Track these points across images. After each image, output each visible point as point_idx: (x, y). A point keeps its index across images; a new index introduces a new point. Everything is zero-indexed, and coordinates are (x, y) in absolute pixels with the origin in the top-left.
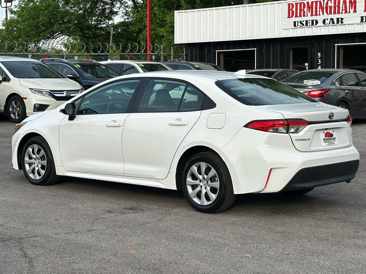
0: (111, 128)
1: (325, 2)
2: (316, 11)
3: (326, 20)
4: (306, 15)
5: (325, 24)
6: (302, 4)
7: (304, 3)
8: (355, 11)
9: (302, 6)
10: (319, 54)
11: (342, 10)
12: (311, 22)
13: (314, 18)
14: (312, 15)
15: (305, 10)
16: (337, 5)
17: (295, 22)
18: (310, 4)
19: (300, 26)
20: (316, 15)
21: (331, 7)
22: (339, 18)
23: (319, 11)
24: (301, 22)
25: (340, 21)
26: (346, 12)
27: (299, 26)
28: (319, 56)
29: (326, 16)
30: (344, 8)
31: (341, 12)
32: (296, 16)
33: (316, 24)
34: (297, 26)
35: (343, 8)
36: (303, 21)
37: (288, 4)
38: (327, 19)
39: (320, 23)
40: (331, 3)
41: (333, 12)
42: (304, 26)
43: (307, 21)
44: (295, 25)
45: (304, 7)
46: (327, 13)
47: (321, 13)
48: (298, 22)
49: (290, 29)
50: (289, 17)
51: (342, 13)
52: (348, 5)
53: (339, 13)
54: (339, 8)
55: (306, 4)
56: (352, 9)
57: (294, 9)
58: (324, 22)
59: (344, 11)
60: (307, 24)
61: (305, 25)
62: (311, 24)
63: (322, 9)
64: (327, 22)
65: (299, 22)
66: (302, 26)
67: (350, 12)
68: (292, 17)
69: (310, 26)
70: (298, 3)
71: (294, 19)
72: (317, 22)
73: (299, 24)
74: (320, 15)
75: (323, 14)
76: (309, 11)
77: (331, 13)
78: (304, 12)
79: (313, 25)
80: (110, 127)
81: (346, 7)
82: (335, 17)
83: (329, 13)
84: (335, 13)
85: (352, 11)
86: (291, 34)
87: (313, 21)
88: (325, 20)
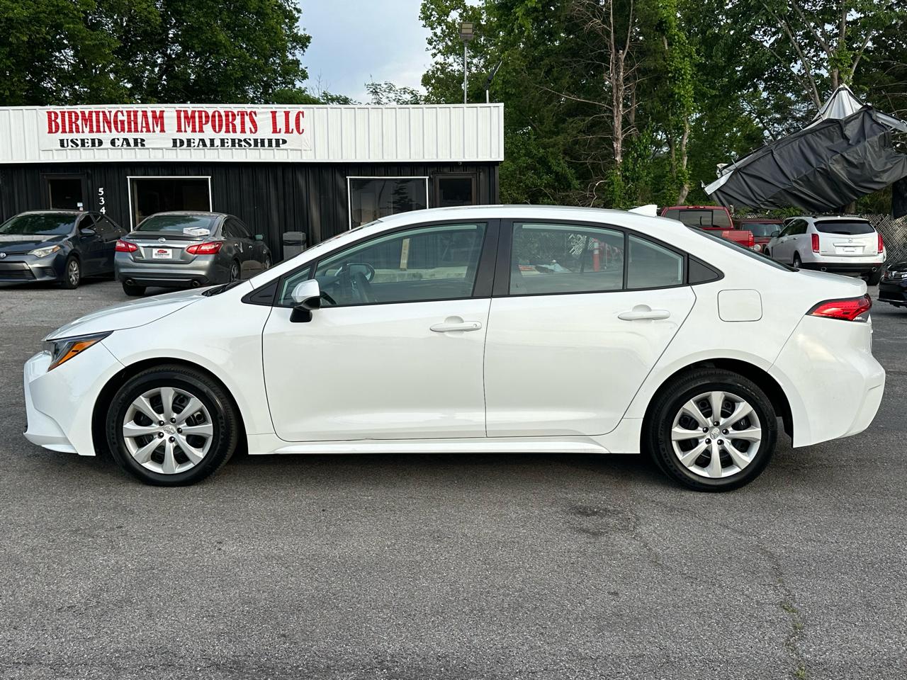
0: (447, 334)
1: (113, 114)
2: (98, 126)
3: (116, 140)
4: (81, 130)
5: (115, 146)
6: (73, 114)
7: (76, 113)
8: (162, 130)
9: (73, 117)
10: (101, 190)
11: (142, 127)
12: (90, 141)
13: (96, 136)
14: (91, 131)
15: (79, 122)
16: (132, 118)
17: (62, 141)
18: (87, 115)
19: (72, 146)
20: (98, 131)
21: (122, 122)
22: (137, 139)
23: (104, 127)
24: (72, 141)
25: (139, 143)
26: (148, 131)
27: (70, 147)
28: (101, 193)
29: (114, 134)
30: (144, 125)
31: (139, 129)
32: (64, 131)
33: (99, 146)
34: (66, 145)
35: (142, 124)
36: (77, 140)
37: (47, 112)
38: (118, 139)
39: (107, 144)
40: (123, 115)
41: (126, 129)
42: (78, 147)
43: (83, 141)
44: (62, 145)
45: (77, 119)
46: (117, 129)
47: (107, 129)
48: (67, 140)
49: (54, 151)
50: (50, 131)
51: (142, 131)
52: (150, 120)
53: (136, 131)
54: (136, 123)
55: (80, 115)
56: (157, 126)
57: (59, 121)
58: (113, 142)
59: (144, 130)
60: (83, 145)
61: (80, 145)
62: (90, 144)
63: (109, 123)
64: (117, 143)
65: (69, 141)
66: (74, 146)
67: (154, 131)
68: (56, 131)
69: (90, 147)
70: (65, 112)
71: (60, 135)
72: (100, 143)
73: (70, 144)
74: (104, 132)
75: (111, 131)
76: (86, 125)
77: (123, 130)
78: (77, 126)
79: (95, 146)
80: (445, 333)
81: (147, 124)
82: (131, 136)
83: (120, 130)
84: (130, 130)
85: (158, 129)
86: (56, 158)
87: (93, 141)
88: (114, 139)
